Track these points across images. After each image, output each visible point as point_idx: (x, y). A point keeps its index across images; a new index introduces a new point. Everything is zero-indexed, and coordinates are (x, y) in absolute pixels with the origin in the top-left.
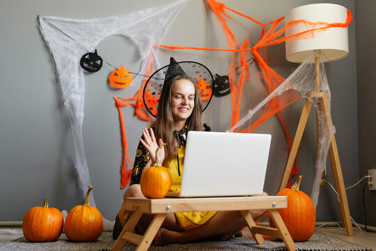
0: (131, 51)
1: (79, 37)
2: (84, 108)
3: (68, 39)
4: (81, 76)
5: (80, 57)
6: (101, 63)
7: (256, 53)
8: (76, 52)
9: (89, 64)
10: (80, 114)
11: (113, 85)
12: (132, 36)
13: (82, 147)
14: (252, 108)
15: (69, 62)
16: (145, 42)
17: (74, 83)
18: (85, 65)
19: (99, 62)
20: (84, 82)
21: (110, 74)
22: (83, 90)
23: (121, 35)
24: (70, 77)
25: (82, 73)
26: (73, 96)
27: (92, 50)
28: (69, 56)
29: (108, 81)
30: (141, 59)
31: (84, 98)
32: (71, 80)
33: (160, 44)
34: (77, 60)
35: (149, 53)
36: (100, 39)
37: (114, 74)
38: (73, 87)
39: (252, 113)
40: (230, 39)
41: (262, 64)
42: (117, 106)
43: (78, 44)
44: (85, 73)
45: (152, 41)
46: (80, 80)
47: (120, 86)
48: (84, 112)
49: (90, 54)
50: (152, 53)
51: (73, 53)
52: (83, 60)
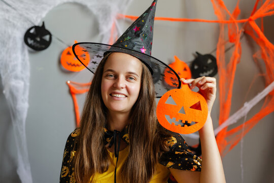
0: (88, 23)
1: (22, 5)
2: (30, 97)
3: (8, 8)
4: (25, 55)
5: (24, 31)
6: (51, 38)
7: (254, 25)
8: (19, 24)
9: (35, 41)
10: (23, 106)
11: (65, 67)
12: (89, 4)
13: (25, 147)
14: (249, 99)
15: (10, 37)
16: (106, 12)
17: (15, 66)
18: (30, 41)
19: (47, 38)
20: (28, 63)
21: (62, 53)
22: (28, 73)
23: (76, 4)
24: (10, 57)
25: (26, 52)
26: (13, 83)
27: (38, 23)
28: (10, 30)
29: (60, 62)
30: (101, 34)
31: (28, 84)
32: (10, 61)
33: (125, 13)
34: (19, 35)
35: (111, 25)
36: (49, 8)
37: (66, 52)
38: (13, 70)
39: (248, 106)
40: (217, 6)
41: (262, 41)
42: (71, 93)
43: (21, 15)
44: (30, 52)
45: (115, 10)
46: (23, 60)
47: (73, 69)
48: (29, 103)
49: (36, 27)
50: (115, 25)
51: (14, 26)
52: (28, 35)
